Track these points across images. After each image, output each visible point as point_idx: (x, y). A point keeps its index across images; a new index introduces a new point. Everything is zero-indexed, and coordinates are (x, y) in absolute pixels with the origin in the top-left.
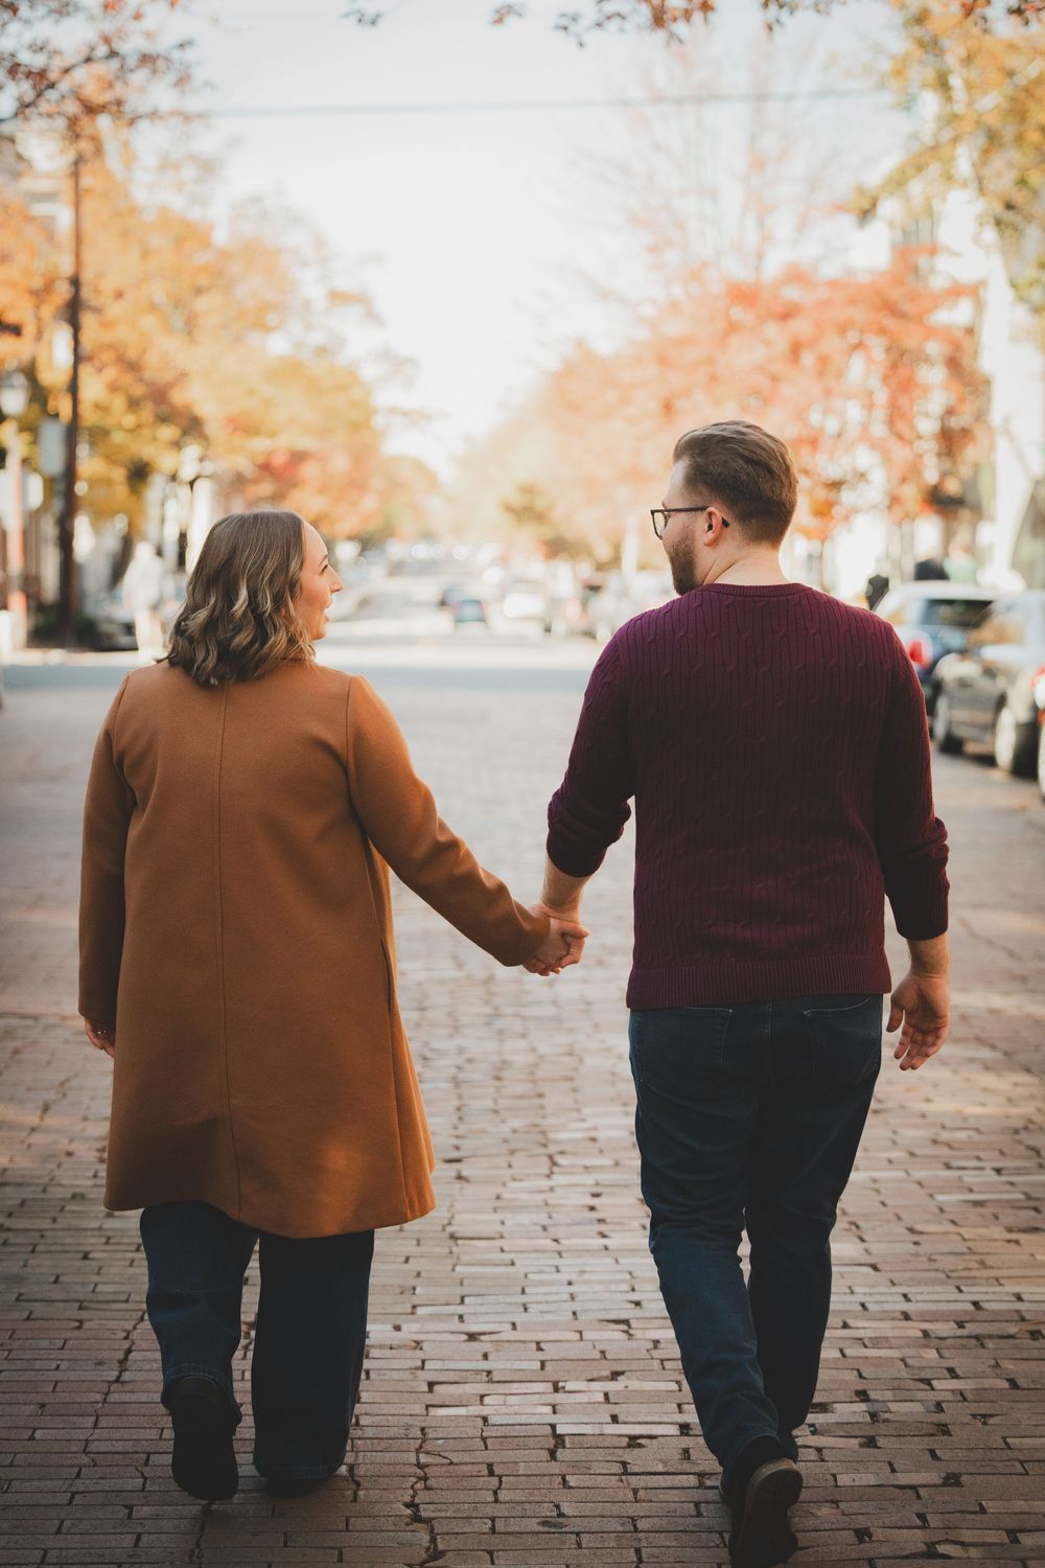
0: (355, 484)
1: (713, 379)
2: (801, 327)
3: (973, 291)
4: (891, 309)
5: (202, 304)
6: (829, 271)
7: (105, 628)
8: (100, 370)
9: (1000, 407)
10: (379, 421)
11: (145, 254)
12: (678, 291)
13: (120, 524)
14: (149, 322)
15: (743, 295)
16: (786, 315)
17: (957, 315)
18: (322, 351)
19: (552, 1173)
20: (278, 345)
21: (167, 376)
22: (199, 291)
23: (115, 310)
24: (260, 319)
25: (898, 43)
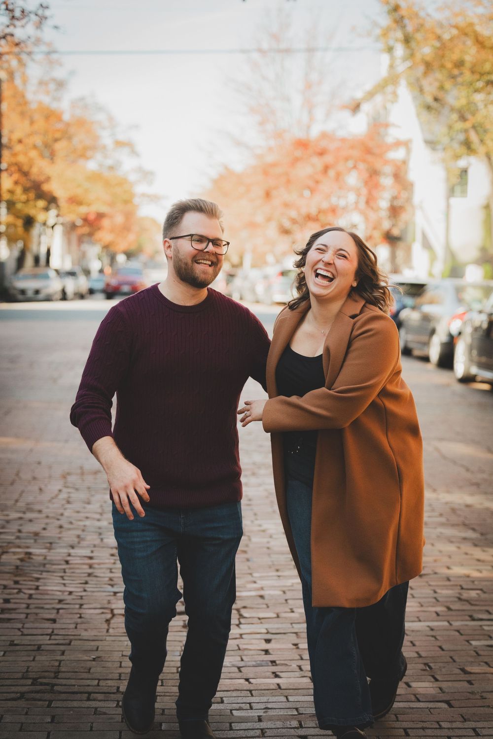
0: (126, 228)
1: (288, 182)
2: (328, 159)
3: (406, 144)
4: (368, 151)
5: (58, 146)
6: (341, 133)
7: (12, 292)
8: (11, 175)
9: (418, 196)
10: (136, 200)
11: (32, 122)
12: (272, 143)
13: (20, 245)
14: (33, 154)
15: (303, 144)
16: (322, 153)
17: (398, 155)
18: (111, 168)
19: (240, 623)
20: (92, 165)
21: (42, 178)
22: (56, 140)
23: (18, 148)
24: (83, 154)
25: (385, 21)
